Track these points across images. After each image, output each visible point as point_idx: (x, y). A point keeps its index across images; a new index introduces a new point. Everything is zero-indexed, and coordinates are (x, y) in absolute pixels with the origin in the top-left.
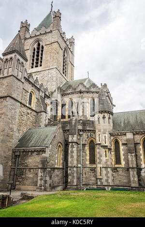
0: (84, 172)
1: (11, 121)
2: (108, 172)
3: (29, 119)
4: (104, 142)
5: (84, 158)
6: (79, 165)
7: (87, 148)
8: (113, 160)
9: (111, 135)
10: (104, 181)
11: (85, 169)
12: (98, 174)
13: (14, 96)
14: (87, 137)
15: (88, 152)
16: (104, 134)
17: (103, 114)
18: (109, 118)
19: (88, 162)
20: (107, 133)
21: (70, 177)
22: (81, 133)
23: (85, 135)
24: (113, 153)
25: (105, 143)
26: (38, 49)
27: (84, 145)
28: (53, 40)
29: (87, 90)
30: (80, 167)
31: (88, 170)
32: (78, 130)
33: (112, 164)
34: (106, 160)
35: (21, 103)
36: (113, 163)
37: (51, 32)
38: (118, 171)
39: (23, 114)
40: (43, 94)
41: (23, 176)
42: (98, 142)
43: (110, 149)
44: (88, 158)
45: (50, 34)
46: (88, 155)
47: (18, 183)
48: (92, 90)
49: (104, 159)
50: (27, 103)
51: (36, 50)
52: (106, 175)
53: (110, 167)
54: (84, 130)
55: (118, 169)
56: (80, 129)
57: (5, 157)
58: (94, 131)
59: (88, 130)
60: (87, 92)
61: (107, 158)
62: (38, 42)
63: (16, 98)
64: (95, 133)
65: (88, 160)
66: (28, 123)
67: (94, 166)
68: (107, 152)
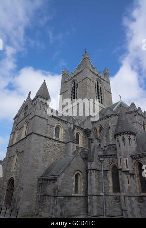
0: (107, 201)
1: (35, 154)
2: (132, 202)
3: (56, 150)
4: (125, 167)
5: (106, 186)
6: (102, 194)
7: (109, 174)
8: (138, 187)
9: (133, 157)
10: (128, 212)
11: (109, 197)
12: (123, 204)
13: (38, 132)
14: (108, 162)
15: (111, 179)
16: (124, 157)
17: (122, 136)
18: (130, 139)
19: (111, 190)
20: (129, 156)
21: (89, 206)
22: (101, 159)
23: (106, 161)
24: (136, 179)
25: (127, 168)
26: (75, 87)
27: (106, 172)
28: (84, 77)
30: (102, 196)
31: (111, 199)
32: (99, 156)
33: (136, 192)
34: (129, 187)
35: (45, 137)
36: (138, 191)
37: (82, 71)
38: (144, 201)
39: (49, 146)
40: (72, 126)
41: (44, 203)
42: (120, 168)
43: (132, 174)
44: (111, 185)
45: (81, 73)
46: (111, 182)
47: (40, 209)
49: (127, 186)
50: (53, 136)
51: (73, 88)
52: (131, 205)
53: (134, 195)
54: (105, 156)
55: (144, 199)
56: (100, 154)
57: (30, 185)
58: (115, 156)
59: (109, 155)
61: (130, 185)
62: (74, 82)
63: (40, 134)
64: (117, 157)
65: (111, 188)
66: (56, 153)
67: (118, 194)
68: (129, 178)
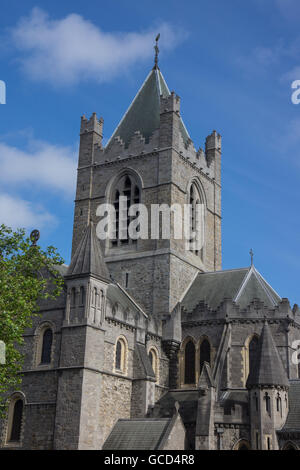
3: (118, 398)
9: (281, 435)
14: (232, 438)
16: (265, 433)
18: (278, 399)
20: (274, 432)
22: (220, 430)
23: (228, 434)
26: (126, 193)
29: (241, 316)
32: (215, 423)
35: (102, 373)
39: (106, 392)
40: (143, 336)
45: (153, 159)
48: (254, 315)
50: (112, 368)
54: (226, 425)
56: (218, 421)
58: (247, 426)
59: (235, 424)
60: (242, 321)
62: (126, 175)
64: (249, 430)
66: (117, 407)
